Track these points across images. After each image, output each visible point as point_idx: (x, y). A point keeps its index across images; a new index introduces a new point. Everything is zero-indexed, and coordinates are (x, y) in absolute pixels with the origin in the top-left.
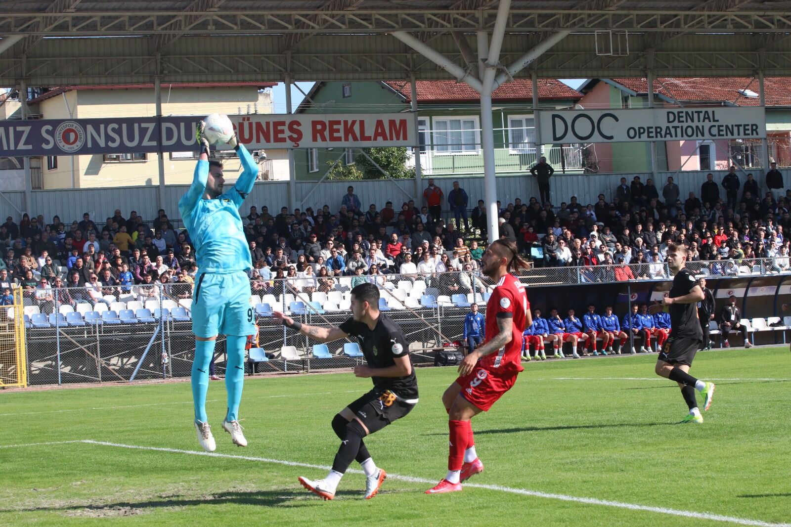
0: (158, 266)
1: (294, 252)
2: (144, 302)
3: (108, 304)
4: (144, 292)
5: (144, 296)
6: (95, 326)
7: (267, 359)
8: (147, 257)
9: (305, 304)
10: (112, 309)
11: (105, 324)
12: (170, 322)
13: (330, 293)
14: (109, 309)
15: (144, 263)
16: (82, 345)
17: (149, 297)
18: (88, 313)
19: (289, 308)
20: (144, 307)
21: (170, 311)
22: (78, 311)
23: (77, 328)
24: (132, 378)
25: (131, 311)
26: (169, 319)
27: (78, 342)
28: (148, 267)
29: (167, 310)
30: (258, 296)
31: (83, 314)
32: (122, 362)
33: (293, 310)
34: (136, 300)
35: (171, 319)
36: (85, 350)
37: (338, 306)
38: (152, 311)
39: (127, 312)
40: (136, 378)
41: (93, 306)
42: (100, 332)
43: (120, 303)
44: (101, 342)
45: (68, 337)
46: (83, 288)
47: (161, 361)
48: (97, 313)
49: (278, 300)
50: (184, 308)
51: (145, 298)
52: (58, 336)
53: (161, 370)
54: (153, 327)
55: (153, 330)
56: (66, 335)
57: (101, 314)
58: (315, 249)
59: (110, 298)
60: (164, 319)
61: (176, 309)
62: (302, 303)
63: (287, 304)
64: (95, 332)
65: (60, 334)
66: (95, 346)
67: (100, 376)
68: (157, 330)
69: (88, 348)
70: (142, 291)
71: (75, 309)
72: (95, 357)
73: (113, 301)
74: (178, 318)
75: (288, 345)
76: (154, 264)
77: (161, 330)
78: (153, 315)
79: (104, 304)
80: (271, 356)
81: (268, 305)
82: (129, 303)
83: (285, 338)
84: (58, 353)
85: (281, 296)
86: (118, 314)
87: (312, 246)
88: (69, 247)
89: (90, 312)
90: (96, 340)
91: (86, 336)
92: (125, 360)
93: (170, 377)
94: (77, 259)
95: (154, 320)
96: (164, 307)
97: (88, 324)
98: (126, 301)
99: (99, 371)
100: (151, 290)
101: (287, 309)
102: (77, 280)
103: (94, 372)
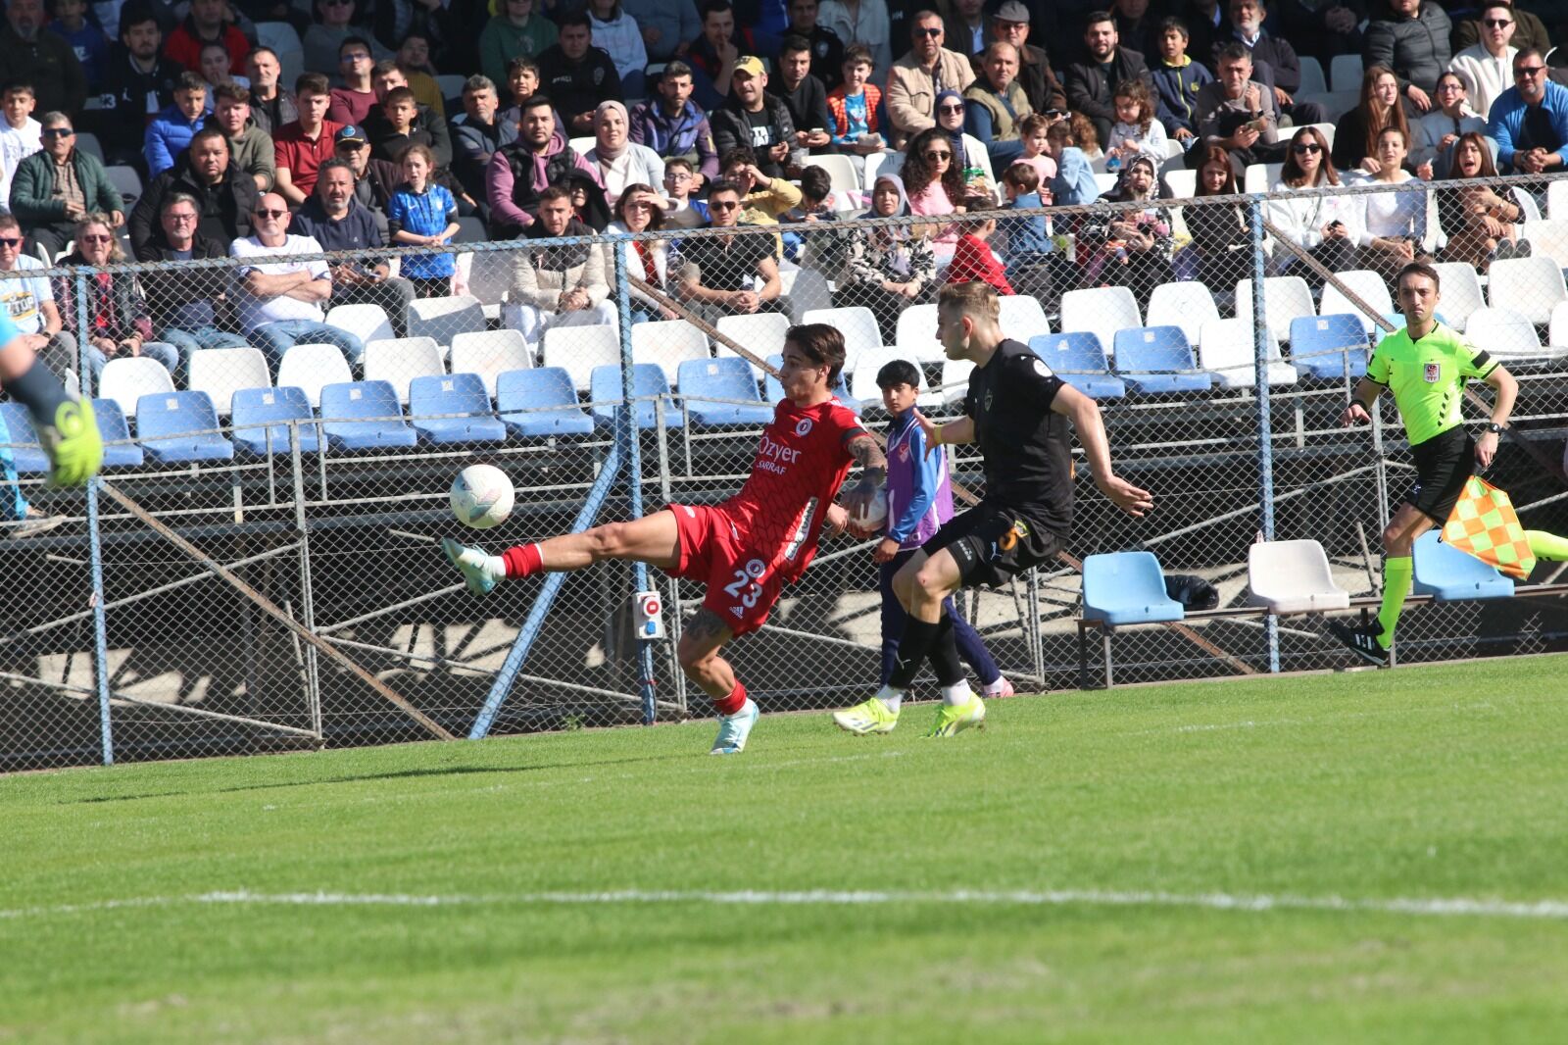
0: (604, 154)
1: (1309, 65)
2: (540, 335)
3: (349, 354)
4: (542, 283)
5: (538, 305)
6: (283, 462)
7: (1175, 610)
8: (544, 110)
9: (1369, 325)
10: (371, 375)
11: (337, 447)
12: (675, 436)
13: (1496, 267)
14: (358, 374)
15: (529, 142)
16: (224, 559)
17: (563, 310)
18: (250, 397)
19: (1285, 347)
20: (540, 360)
21: (671, 379)
22: (195, 385)
23: (195, 471)
24: (483, 722)
25: (473, 383)
26: (670, 417)
27: (200, 543)
28: (552, 160)
29: (655, 371)
30: (1125, 293)
31: (221, 405)
32: (439, 640)
33: (1308, 356)
34: (494, 325)
35: (678, 418)
36: (237, 583)
37: (1543, 332)
38: (580, 382)
39: (448, 386)
40: (502, 726)
41: (274, 362)
42: (312, 492)
43: (410, 344)
44: (317, 540)
45: (149, 517)
46: (221, 262)
47: (631, 629)
48: (297, 395)
49: (1227, 311)
50: (746, 358)
51: (546, 315)
52: (94, 516)
53: (633, 681)
54: (589, 455)
55: (585, 474)
56: (138, 511)
57: (313, 400)
58: (1417, 48)
59: (363, 320)
60: (640, 416)
61: (703, 365)
62: (1353, 323)
63: (1277, 327)
64: (287, 492)
65: (106, 504)
66: (291, 562)
67: (317, 714)
68: (606, 472)
69: (253, 575)
70: (529, 280)
71: (181, 380)
72: (287, 617)
73: (376, 336)
74: (710, 410)
75: (1283, 533)
76: (582, 146)
77: (624, 473)
78: (585, 396)
79: (333, 352)
80: (1200, 598)
81: (1175, 335)
82: (460, 340)
83: (1269, 499)
84: (96, 600)
85: (1244, 287)
86: (402, 398)
87: (1402, 30)
88: (148, 66)
89: (259, 393)
90: (291, 534)
91: (238, 511)
92: (454, 635)
93: (674, 717)
94: (199, 136)
95: (588, 425)
96: (640, 356)
97: (247, 453)
98: (443, 330)
99: (313, 693)
100: (574, 274)
101: (1273, 351)
102: (187, 231)
103: (284, 698)
